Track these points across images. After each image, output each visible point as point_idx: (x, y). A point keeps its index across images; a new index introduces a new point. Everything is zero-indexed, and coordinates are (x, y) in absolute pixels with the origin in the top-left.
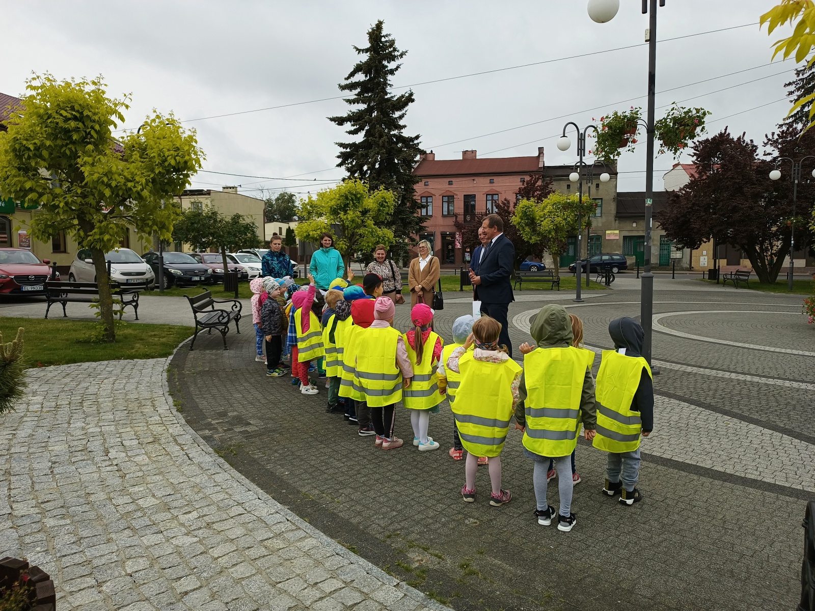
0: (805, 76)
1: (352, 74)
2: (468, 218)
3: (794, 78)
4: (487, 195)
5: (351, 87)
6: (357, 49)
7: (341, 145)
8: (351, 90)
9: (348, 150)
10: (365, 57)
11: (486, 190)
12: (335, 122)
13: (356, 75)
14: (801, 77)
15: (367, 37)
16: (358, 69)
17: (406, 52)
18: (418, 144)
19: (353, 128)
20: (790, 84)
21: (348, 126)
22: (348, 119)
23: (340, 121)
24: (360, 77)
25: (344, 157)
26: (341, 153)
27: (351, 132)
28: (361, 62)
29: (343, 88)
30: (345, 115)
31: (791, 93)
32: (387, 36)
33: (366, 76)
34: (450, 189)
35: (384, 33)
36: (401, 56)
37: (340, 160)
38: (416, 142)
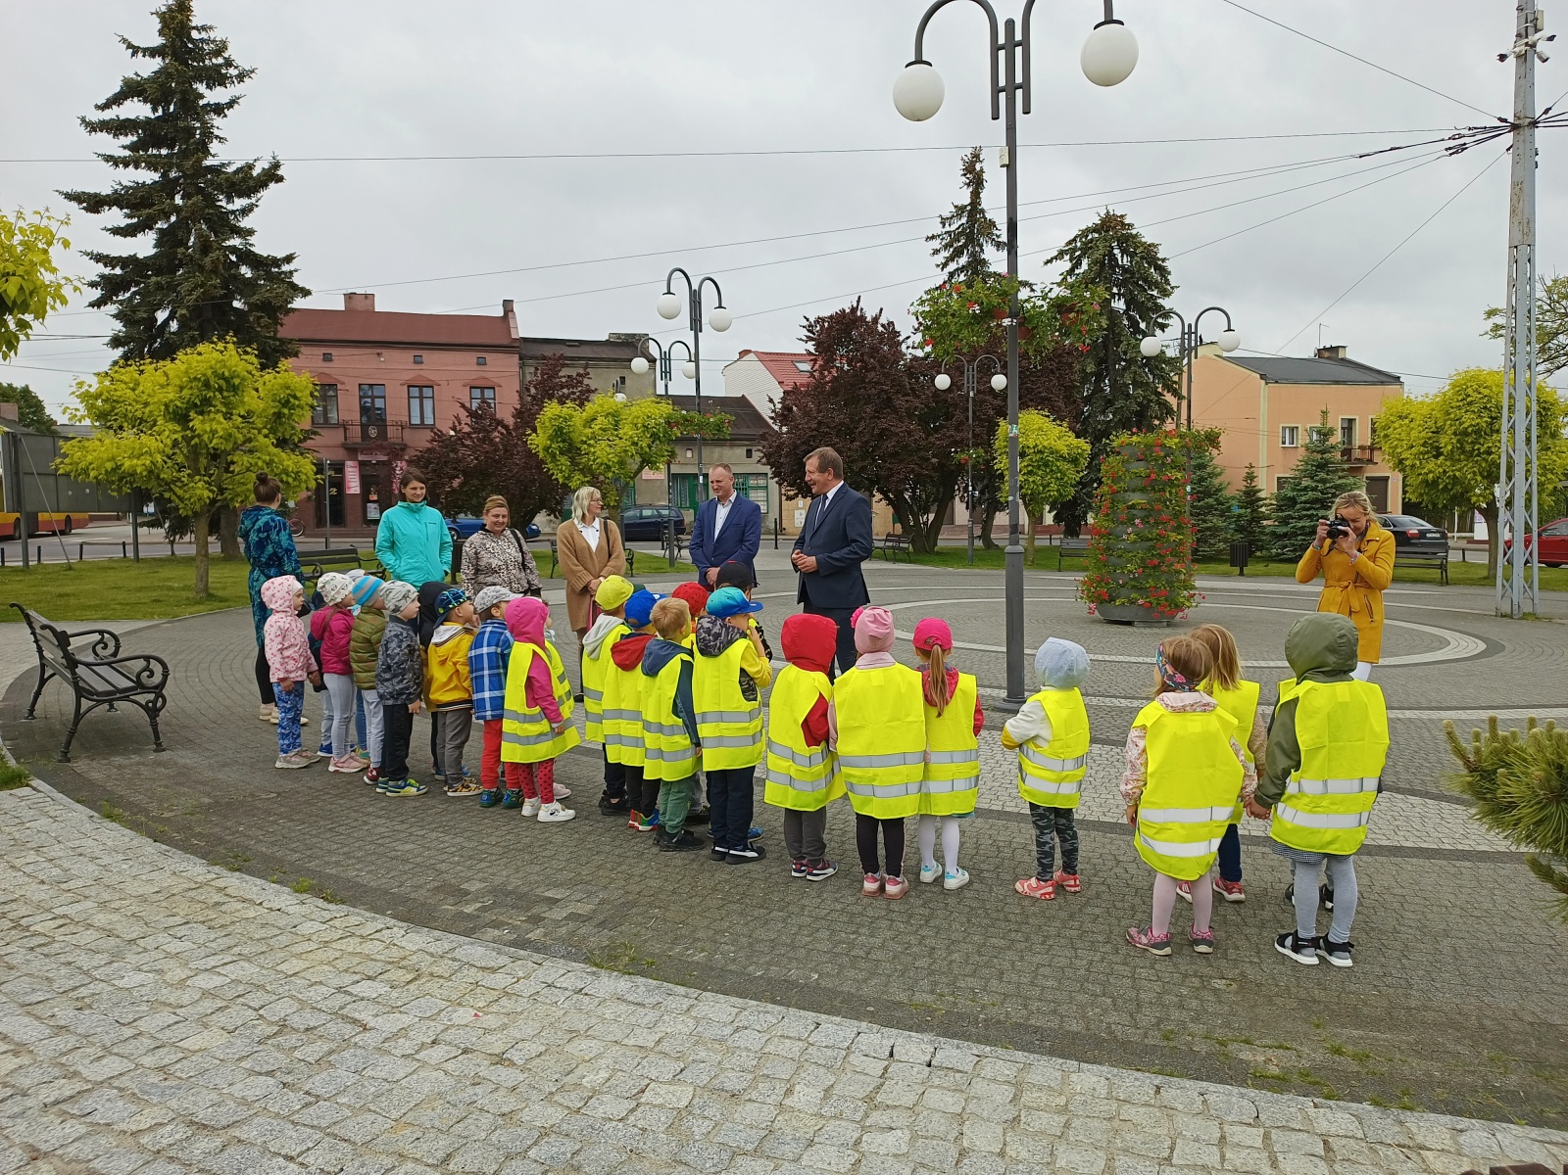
0: (953, 228)
1: (117, 100)
2: (373, 432)
3: (938, 229)
4: (409, 386)
5: (118, 127)
6: (130, 46)
7: (99, 258)
8: (115, 135)
9: (118, 271)
10: (149, 67)
11: (407, 376)
12: (80, 203)
13: (128, 103)
14: (947, 228)
15: (156, 24)
16: (132, 89)
17: (252, 72)
18: (291, 272)
19: (123, 222)
20: (933, 237)
21: (116, 217)
22: (116, 200)
23: (94, 203)
24: (137, 109)
25: (110, 288)
26: (103, 277)
27: (116, 231)
28: (137, 74)
29: (93, 127)
30: (106, 190)
31: (936, 252)
32: (204, 28)
33: (155, 110)
34: (327, 371)
35: (195, 21)
36: (241, 77)
37: (97, 293)
38: (285, 268)
